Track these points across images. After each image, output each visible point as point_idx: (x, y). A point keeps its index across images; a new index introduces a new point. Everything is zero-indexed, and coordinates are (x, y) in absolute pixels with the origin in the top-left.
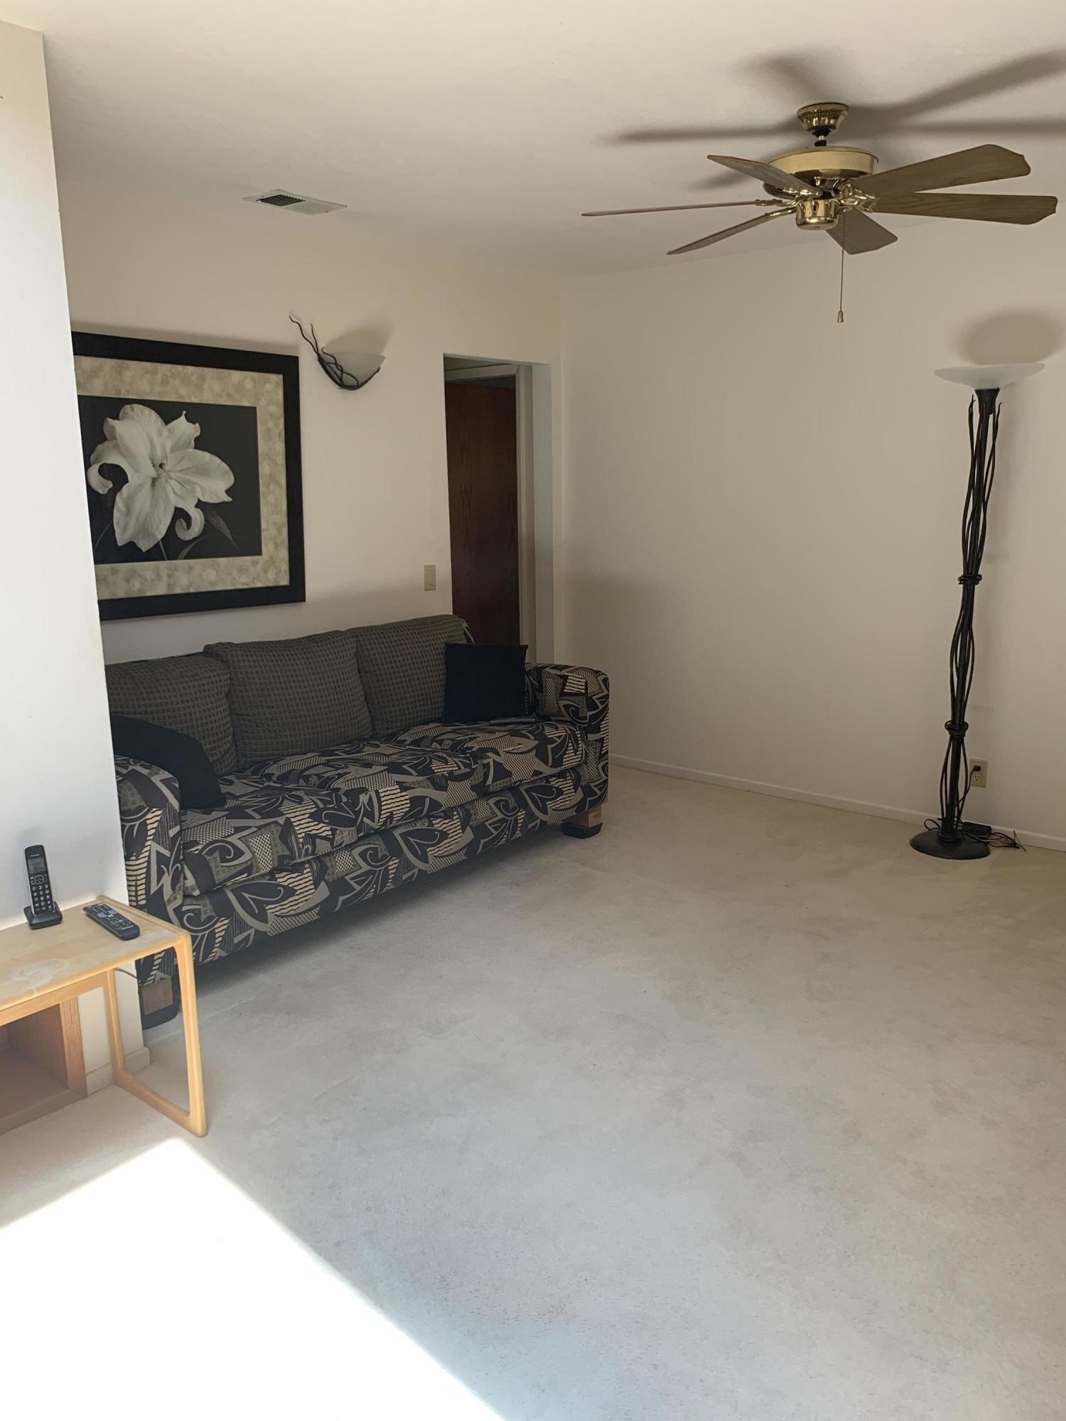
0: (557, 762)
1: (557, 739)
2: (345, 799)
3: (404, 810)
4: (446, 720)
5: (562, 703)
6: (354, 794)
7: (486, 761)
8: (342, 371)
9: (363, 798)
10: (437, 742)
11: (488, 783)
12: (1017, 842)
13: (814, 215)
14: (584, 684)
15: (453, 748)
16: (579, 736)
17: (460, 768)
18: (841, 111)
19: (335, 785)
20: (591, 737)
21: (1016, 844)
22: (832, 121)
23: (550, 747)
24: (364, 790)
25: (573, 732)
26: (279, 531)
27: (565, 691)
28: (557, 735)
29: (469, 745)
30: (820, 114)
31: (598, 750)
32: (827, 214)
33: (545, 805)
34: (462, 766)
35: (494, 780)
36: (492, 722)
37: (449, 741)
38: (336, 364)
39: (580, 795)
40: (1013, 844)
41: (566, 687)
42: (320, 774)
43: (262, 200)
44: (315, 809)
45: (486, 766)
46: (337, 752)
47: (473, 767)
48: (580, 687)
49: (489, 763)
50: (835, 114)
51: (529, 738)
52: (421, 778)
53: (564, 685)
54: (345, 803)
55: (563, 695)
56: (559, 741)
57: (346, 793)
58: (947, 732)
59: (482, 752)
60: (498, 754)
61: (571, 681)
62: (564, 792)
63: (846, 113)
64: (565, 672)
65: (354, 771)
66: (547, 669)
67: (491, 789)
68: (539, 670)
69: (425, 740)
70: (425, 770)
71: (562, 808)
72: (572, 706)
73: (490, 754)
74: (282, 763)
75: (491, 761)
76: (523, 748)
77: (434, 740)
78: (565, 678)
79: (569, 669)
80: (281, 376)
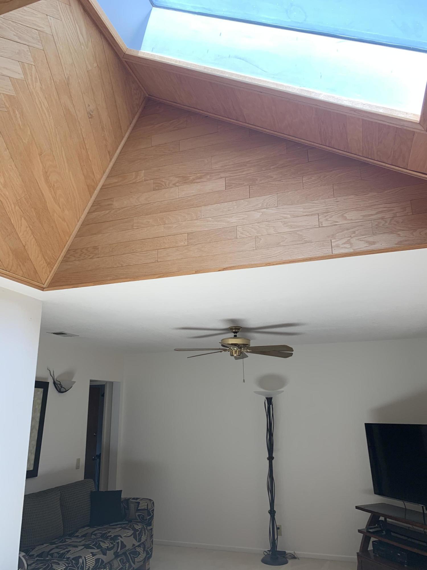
0: (140, 540)
1: (139, 529)
2: (74, 562)
3: (93, 566)
4: (91, 526)
5: (137, 514)
6: (77, 559)
7: (118, 541)
8: (62, 387)
9: (81, 561)
10: (94, 534)
11: (118, 551)
12: (296, 556)
13: (236, 354)
14: (146, 505)
15: (102, 537)
16: (145, 527)
17: (110, 545)
18: (240, 328)
19: (67, 556)
20: (149, 528)
21: (295, 557)
22: (238, 331)
23: (137, 533)
24: (80, 557)
25: (143, 526)
26: (33, 448)
27: (139, 508)
28: (139, 528)
29: (109, 534)
30: (235, 329)
31: (150, 534)
32: (238, 354)
33: (134, 560)
34: (110, 544)
35: (121, 549)
36: (111, 524)
37: (99, 534)
38: (60, 384)
39: (145, 555)
40: (294, 557)
41: (139, 507)
42: (58, 552)
43: (53, 333)
44: (65, 567)
45: (118, 543)
46: (56, 543)
47: (114, 544)
48: (145, 506)
49: (119, 542)
50: (239, 329)
51: (130, 530)
52: (98, 550)
53: (138, 506)
54: (74, 563)
55: (138, 510)
56: (140, 530)
57: (73, 559)
58: (269, 514)
59: (116, 537)
60: (121, 537)
61: (141, 504)
62: (140, 553)
63: (241, 329)
64: (138, 501)
65: (73, 550)
66: (130, 500)
67: (120, 554)
68: (127, 500)
69: (88, 534)
70: (99, 547)
71: (139, 561)
72: (142, 515)
73: (119, 538)
74: (36, 549)
75: (119, 541)
76: (129, 534)
77: (92, 534)
78: (139, 503)
79: (139, 499)
80: (43, 389)
